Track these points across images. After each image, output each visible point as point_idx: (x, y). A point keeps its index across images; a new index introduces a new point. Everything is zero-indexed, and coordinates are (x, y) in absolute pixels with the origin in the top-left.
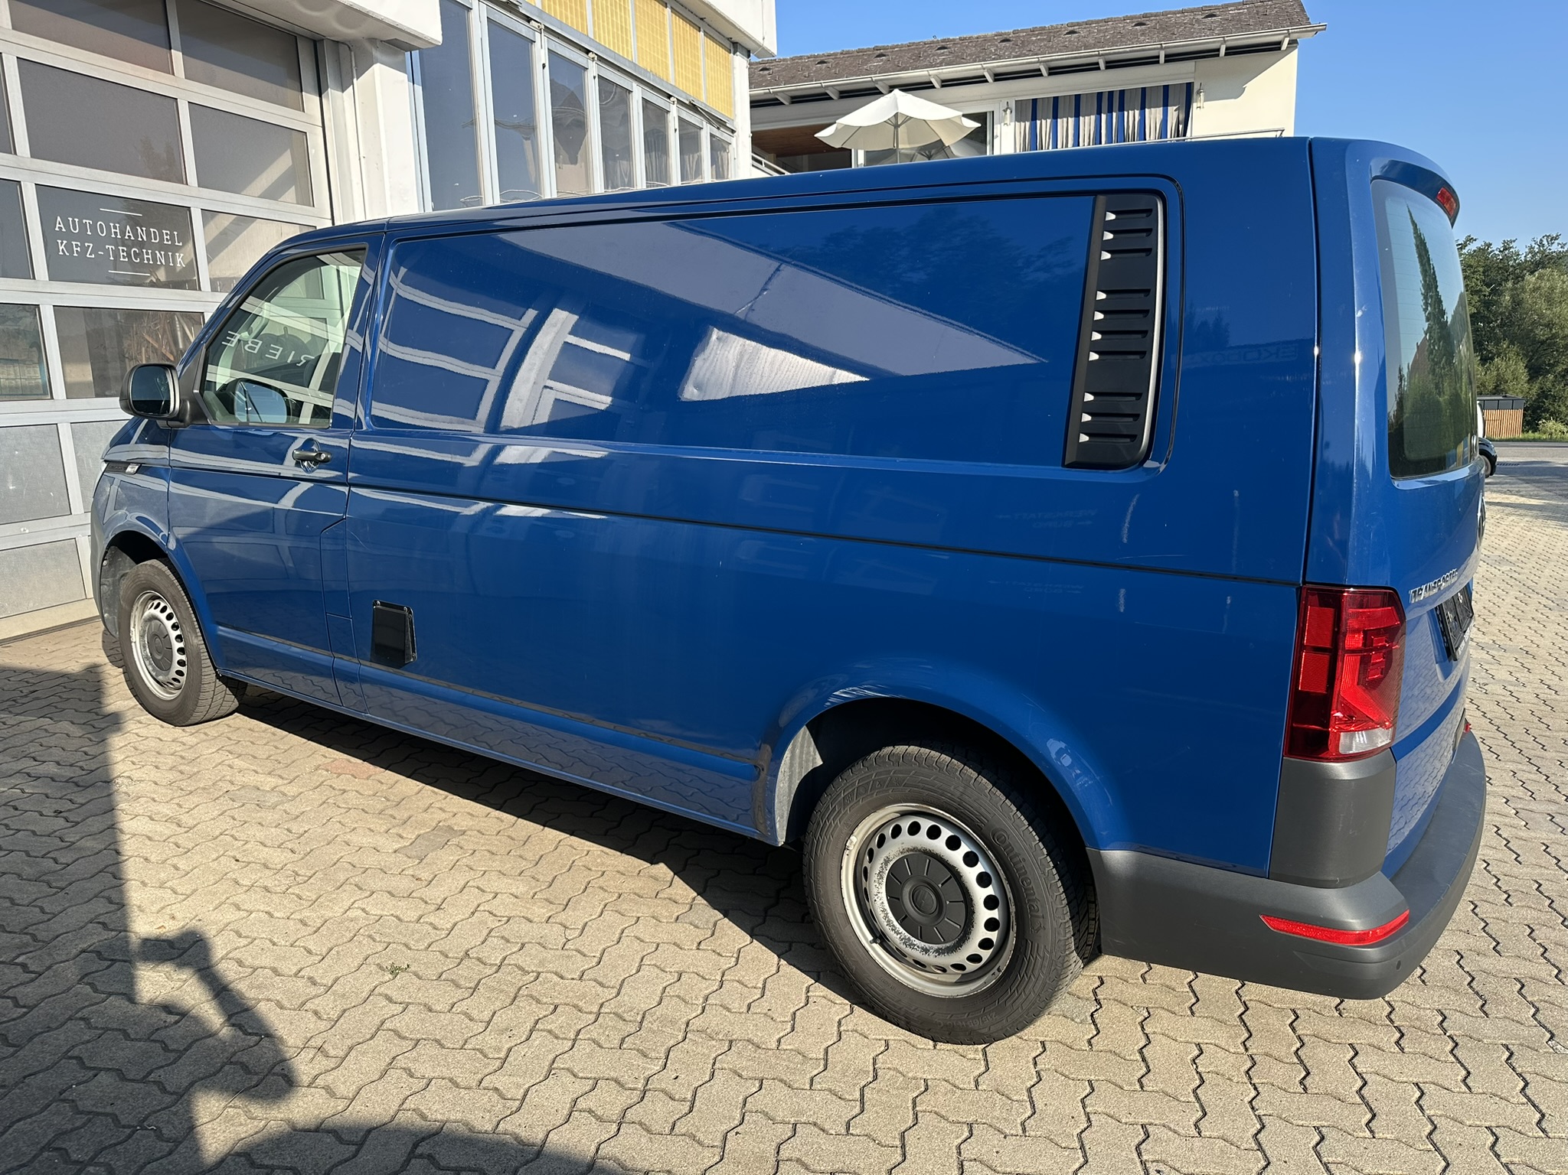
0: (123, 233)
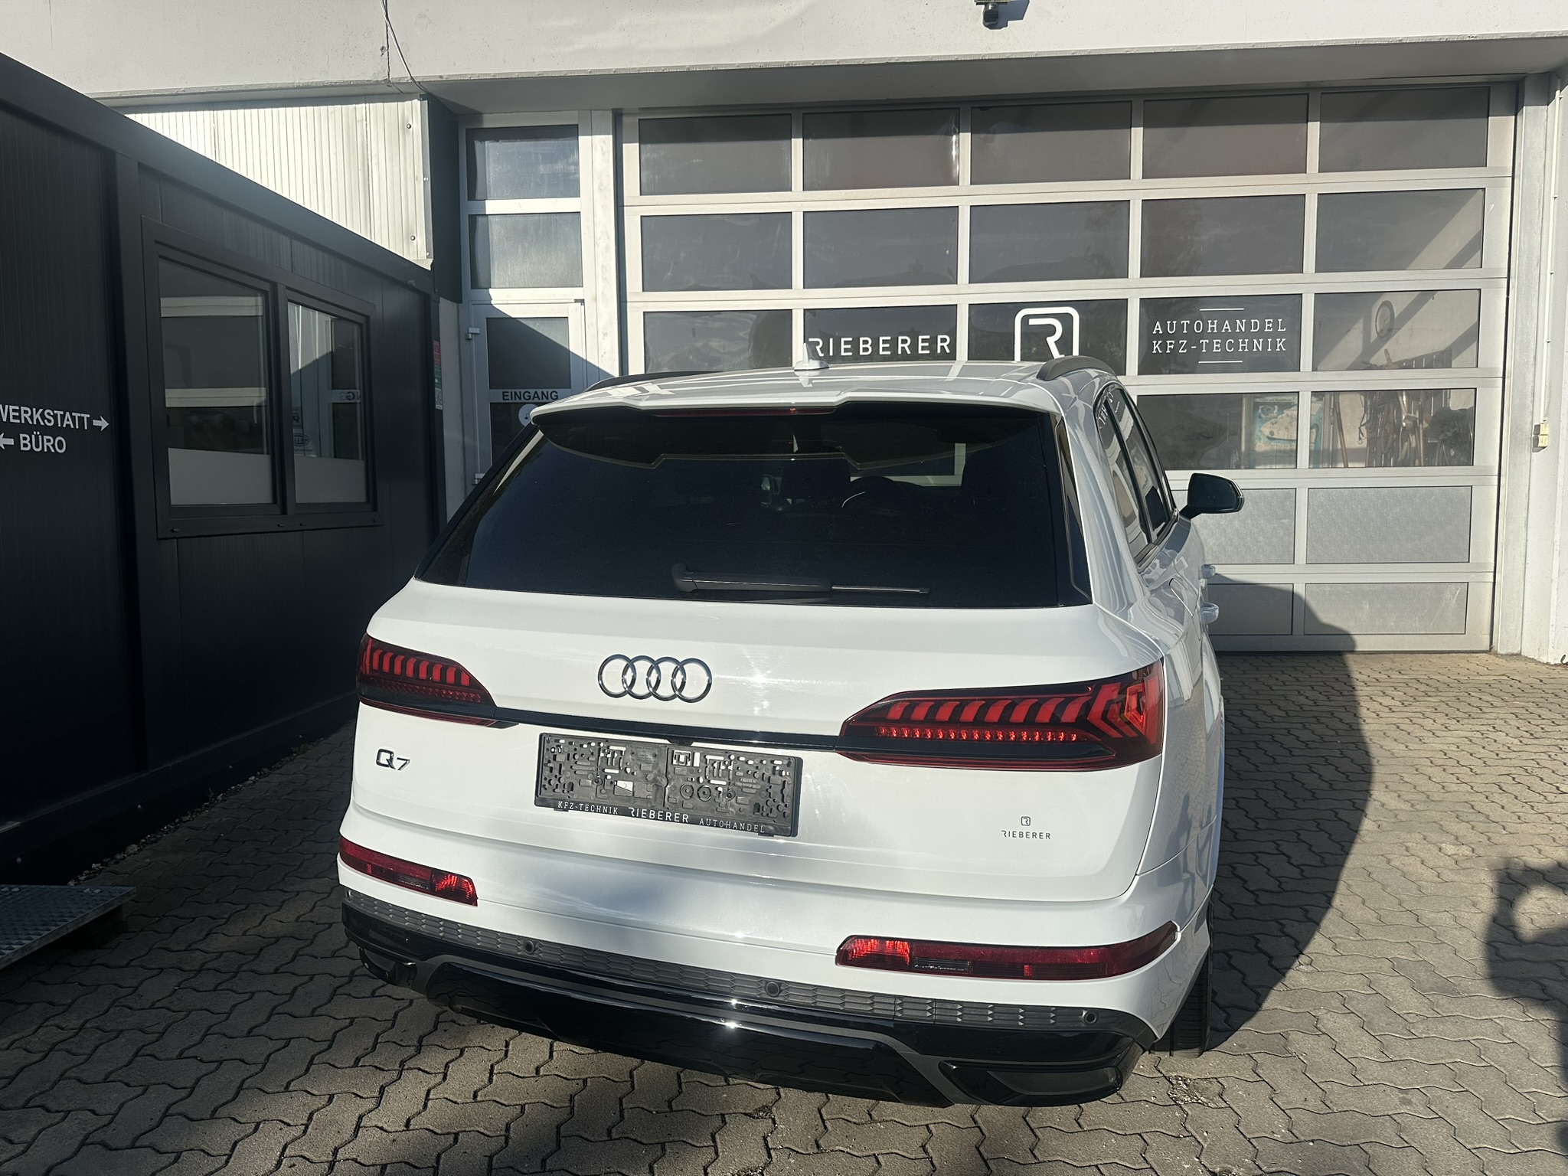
0: (1220, 327)
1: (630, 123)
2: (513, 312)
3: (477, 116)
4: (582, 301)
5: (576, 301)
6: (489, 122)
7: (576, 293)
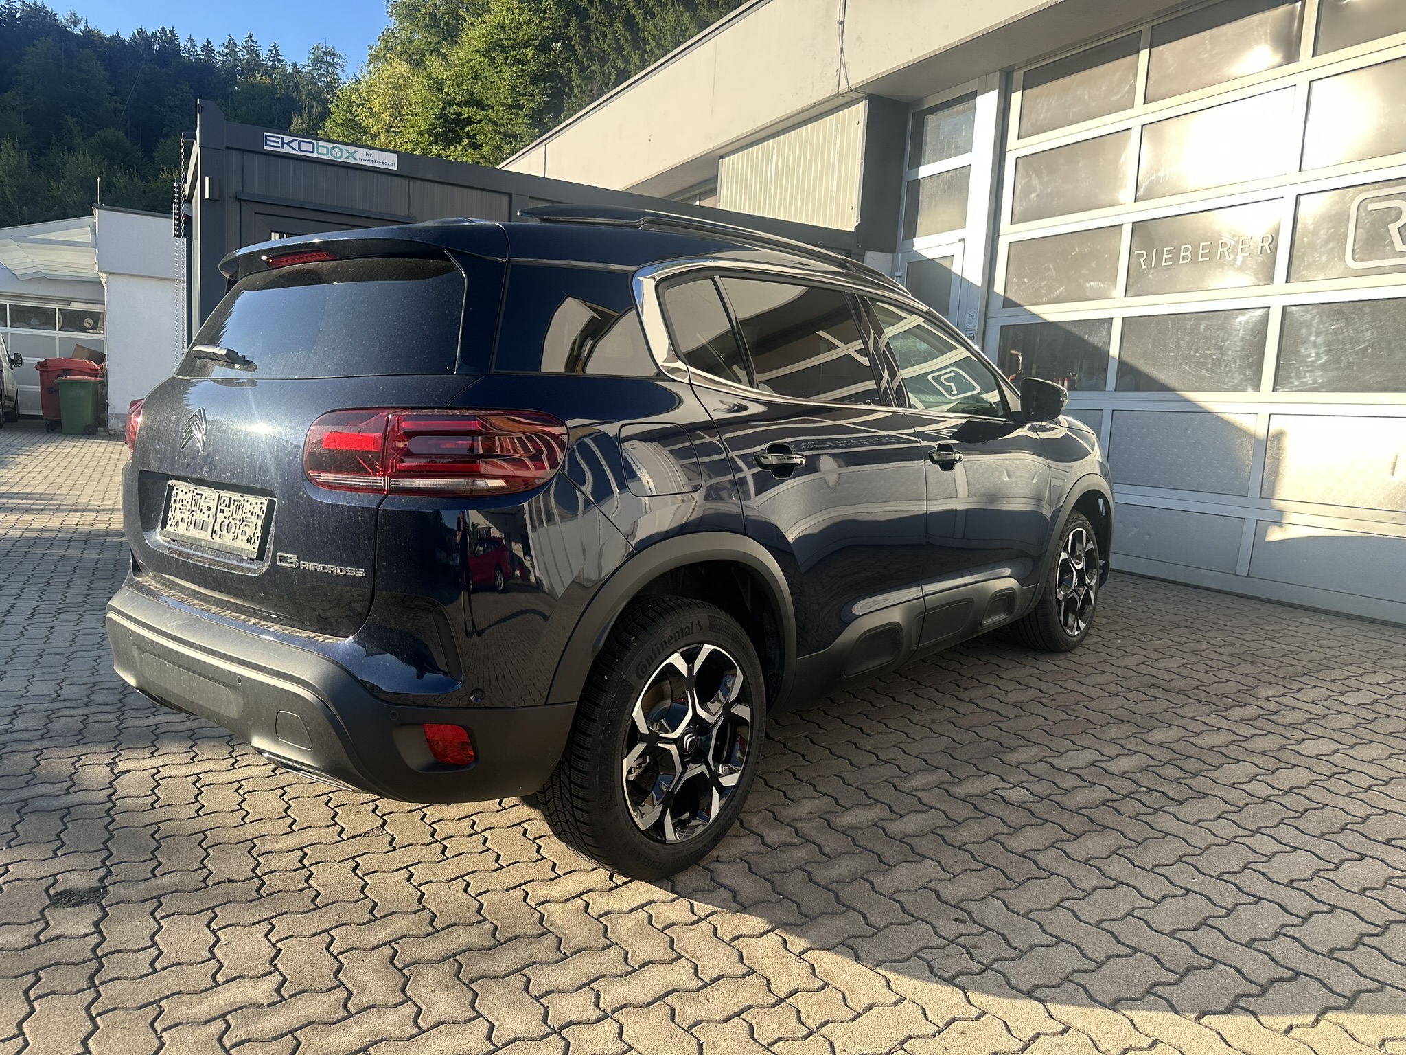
1: (1018, 76)
2: (930, 254)
3: (920, 100)
4: (964, 240)
5: (960, 240)
6: (929, 103)
7: (960, 233)
